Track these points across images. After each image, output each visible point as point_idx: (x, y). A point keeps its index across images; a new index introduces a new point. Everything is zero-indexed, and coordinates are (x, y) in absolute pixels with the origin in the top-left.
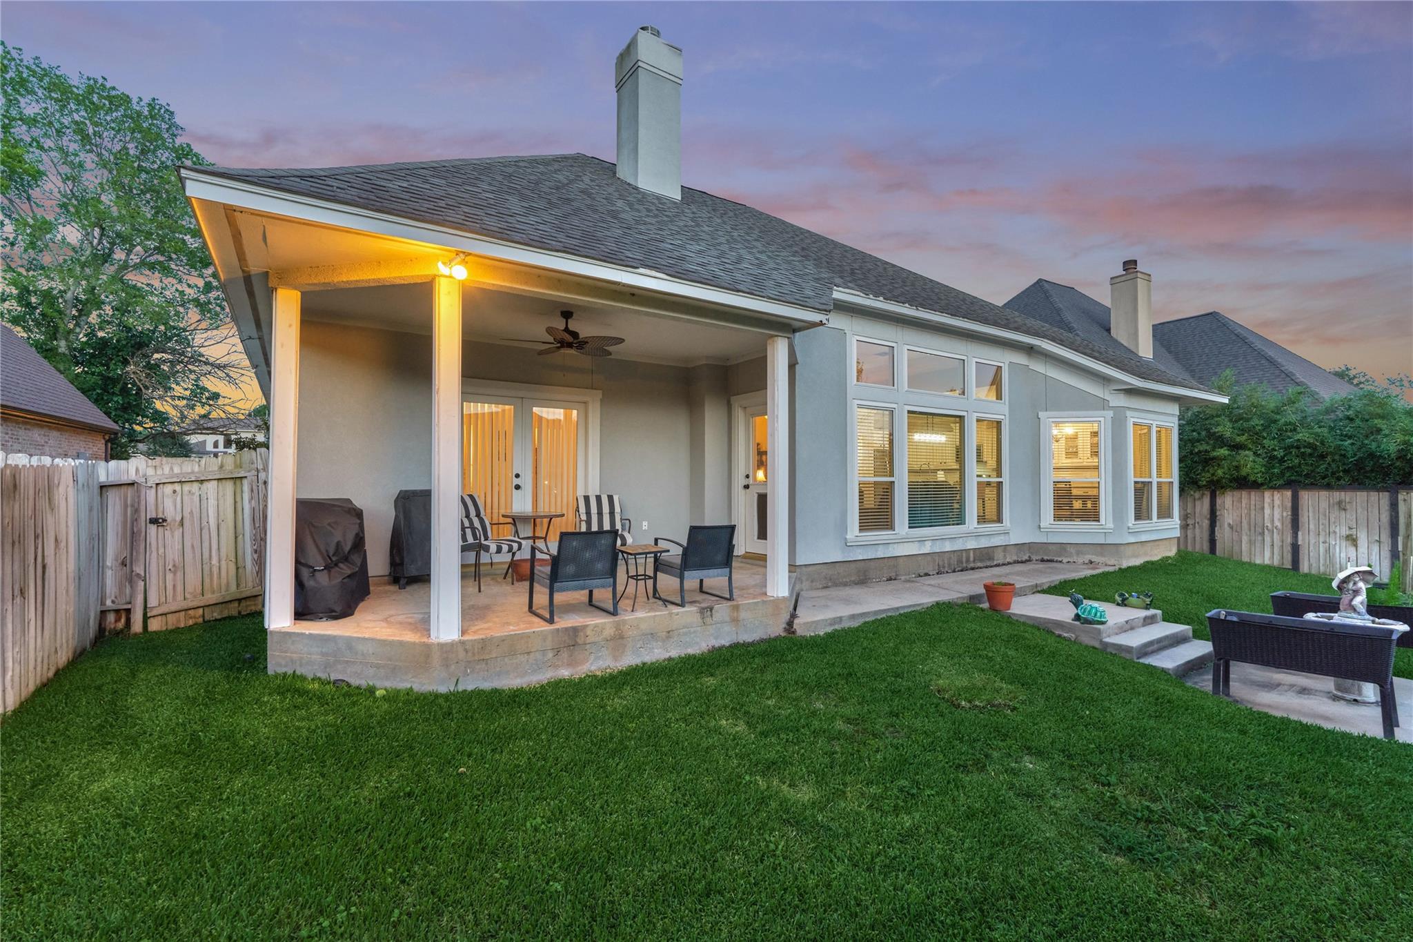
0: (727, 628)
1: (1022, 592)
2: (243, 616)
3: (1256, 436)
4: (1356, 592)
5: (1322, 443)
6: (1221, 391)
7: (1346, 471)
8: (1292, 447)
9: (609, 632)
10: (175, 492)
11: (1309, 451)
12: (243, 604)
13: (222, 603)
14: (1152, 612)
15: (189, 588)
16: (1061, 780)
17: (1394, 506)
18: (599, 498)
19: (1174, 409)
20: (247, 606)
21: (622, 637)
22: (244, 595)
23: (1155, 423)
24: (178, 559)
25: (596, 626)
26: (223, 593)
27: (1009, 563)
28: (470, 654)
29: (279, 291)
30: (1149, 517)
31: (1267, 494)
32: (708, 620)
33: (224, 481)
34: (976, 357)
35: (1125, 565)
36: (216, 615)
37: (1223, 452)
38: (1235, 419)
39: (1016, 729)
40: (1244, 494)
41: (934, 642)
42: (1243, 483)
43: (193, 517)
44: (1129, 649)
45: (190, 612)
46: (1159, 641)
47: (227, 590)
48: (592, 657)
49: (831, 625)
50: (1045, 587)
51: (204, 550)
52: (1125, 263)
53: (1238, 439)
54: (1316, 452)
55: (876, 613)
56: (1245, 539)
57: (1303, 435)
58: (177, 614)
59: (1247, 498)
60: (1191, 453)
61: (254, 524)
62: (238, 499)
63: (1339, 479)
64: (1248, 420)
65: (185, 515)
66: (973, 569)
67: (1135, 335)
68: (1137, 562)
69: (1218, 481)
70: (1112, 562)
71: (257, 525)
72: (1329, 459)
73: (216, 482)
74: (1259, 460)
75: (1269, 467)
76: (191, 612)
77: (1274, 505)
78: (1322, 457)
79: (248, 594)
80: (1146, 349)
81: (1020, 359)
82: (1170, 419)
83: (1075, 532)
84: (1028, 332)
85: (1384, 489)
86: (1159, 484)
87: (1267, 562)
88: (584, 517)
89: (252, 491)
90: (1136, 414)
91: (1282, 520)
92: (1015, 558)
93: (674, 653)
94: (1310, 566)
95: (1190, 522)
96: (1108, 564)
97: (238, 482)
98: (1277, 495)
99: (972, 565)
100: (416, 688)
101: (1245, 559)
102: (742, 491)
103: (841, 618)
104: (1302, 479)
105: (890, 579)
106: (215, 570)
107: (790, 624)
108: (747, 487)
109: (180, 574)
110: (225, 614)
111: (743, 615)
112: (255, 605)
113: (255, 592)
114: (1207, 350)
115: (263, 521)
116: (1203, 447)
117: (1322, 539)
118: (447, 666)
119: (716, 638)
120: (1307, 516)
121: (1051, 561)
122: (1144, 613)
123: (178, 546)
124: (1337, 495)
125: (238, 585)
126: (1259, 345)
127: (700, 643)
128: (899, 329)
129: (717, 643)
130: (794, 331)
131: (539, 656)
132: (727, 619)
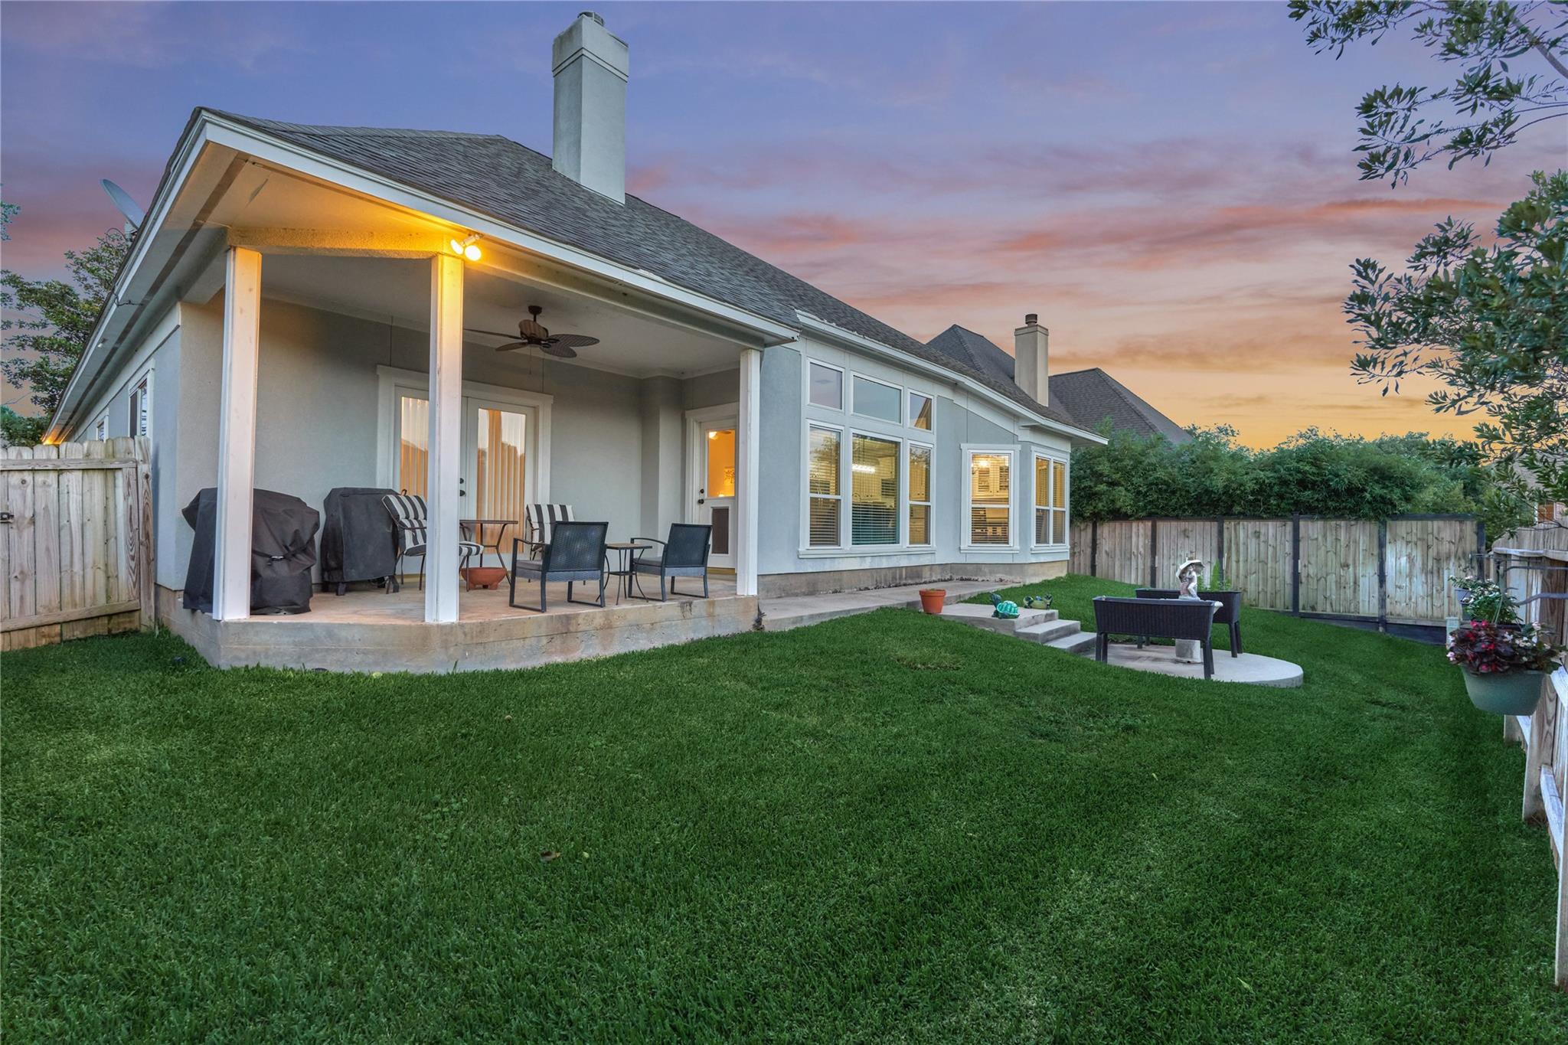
0: (704, 623)
1: (949, 602)
2: (115, 636)
3: (1127, 474)
4: (1191, 580)
5: (1174, 481)
6: (1102, 434)
7: (1189, 505)
8: (1152, 484)
9: (599, 621)
10: (24, 482)
11: (1164, 487)
12: (115, 620)
13: (86, 619)
14: (1050, 611)
15: (43, 600)
16: (996, 706)
17: (1221, 533)
18: (551, 508)
19: (1067, 448)
20: (119, 623)
21: (610, 627)
22: (116, 610)
23: (1052, 458)
24: (27, 566)
25: (587, 615)
26: (88, 606)
27: (934, 582)
28: (469, 638)
29: (239, 251)
30: (1046, 541)
31: (1134, 525)
32: (688, 614)
33: (91, 473)
34: (912, 389)
35: (1028, 582)
36: (78, 634)
37: (1103, 487)
38: (1113, 460)
39: (961, 679)
40: (1118, 524)
41: (886, 631)
42: (1117, 515)
43: (49, 515)
44: (1035, 636)
45: (43, 629)
46: (1057, 630)
47: (93, 604)
48: (583, 645)
49: (794, 623)
50: (967, 598)
51: (63, 555)
52: (1028, 317)
53: (1114, 476)
54: (1167, 489)
55: (831, 614)
56: (1117, 563)
57: (1160, 474)
58: (25, 632)
59: (1119, 527)
60: (1079, 489)
61: (131, 526)
62: (110, 495)
63: (1184, 511)
64: (1121, 461)
65: (37, 511)
66: (905, 585)
67: (1034, 385)
68: (1037, 580)
69: (1099, 513)
70: (1018, 580)
71: (135, 526)
72: (1178, 495)
73: (80, 473)
74: (1129, 494)
75: (1136, 501)
76: (45, 630)
77: (1139, 532)
78: (1174, 492)
79: (122, 608)
80: (1043, 398)
81: (947, 393)
82: (1064, 455)
83: (988, 553)
84: (954, 369)
85: (1214, 520)
86: (1055, 512)
87: (1133, 582)
88: (536, 526)
89: (129, 485)
90: (1038, 449)
91: (1144, 546)
92: (939, 577)
93: (658, 644)
94: (1163, 584)
95: (1076, 550)
96: (1016, 581)
97: (110, 474)
98: (1141, 525)
99: (904, 582)
100: (411, 671)
101: (1117, 579)
102: (696, 506)
103: (802, 618)
104: (1159, 511)
105: (835, 592)
106: (78, 580)
107: (759, 621)
108: (701, 502)
109: (29, 583)
110: (91, 632)
111: (718, 610)
112: (130, 622)
113: (132, 606)
114: (1090, 402)
115: (144, 522)
116: (1087, 483)
117: (1172, 562)
118: (446, 648)
119: (694, 632)
120: (1163, 542)
121: (970, 580)
122: (1045, 612)
123: (27, 549)
124: (1184, 525)
125: (108, 598)
126: (1130, 400)
127: (682, 637)
128: (847, 355)
129: (697, 636)
130: (766, 345)
131: (533, 641)
132: (704, 614)
